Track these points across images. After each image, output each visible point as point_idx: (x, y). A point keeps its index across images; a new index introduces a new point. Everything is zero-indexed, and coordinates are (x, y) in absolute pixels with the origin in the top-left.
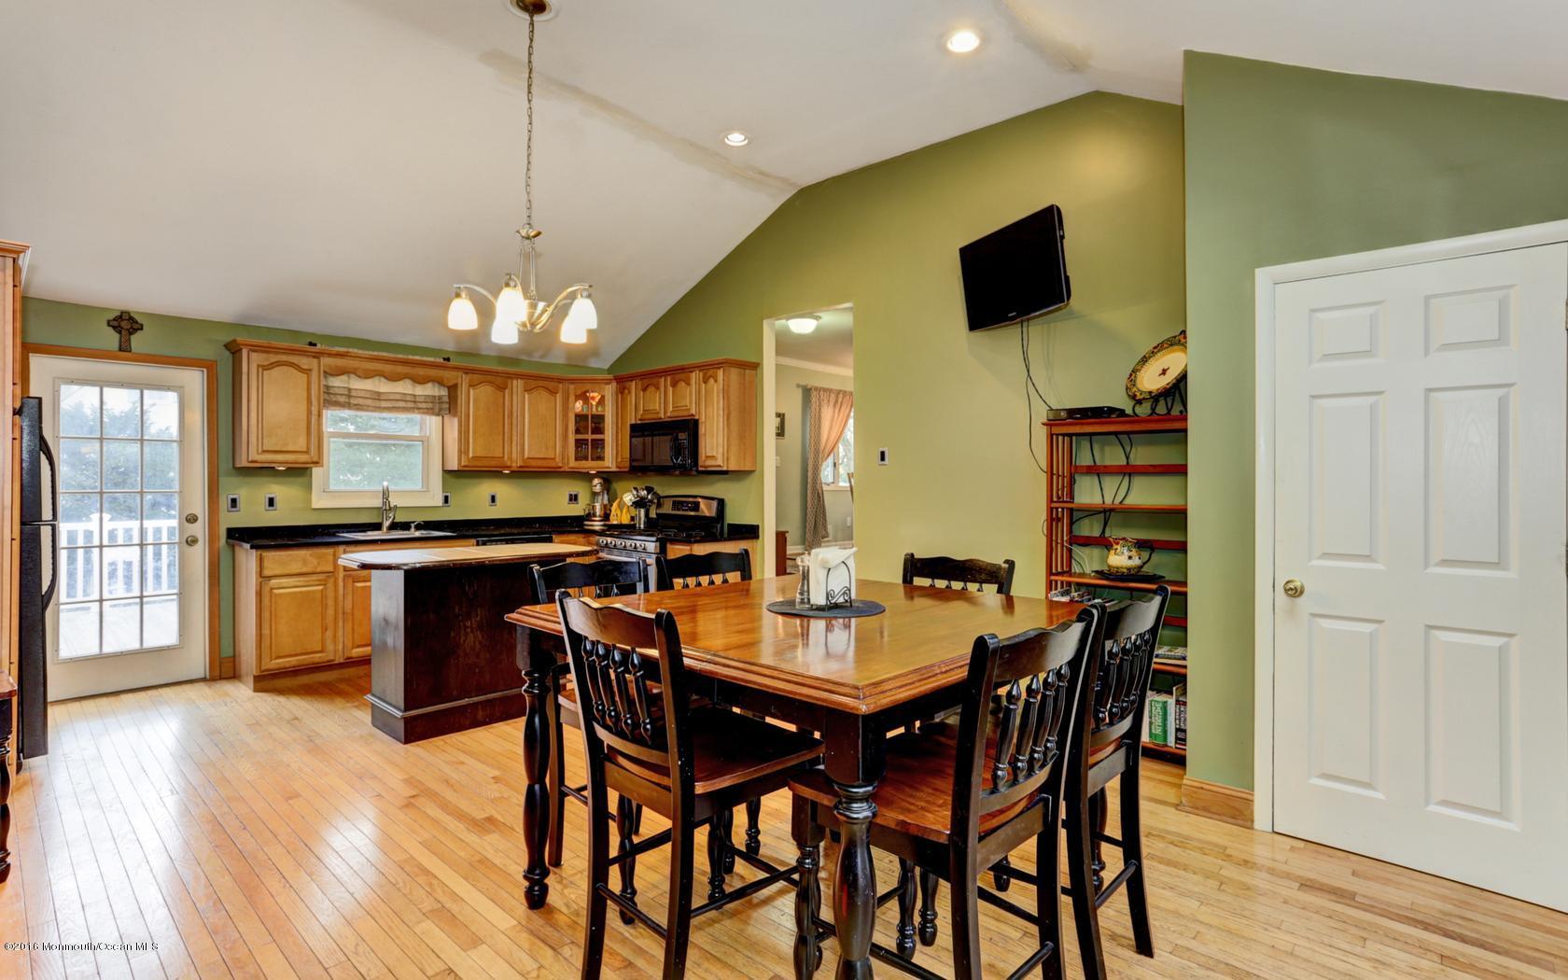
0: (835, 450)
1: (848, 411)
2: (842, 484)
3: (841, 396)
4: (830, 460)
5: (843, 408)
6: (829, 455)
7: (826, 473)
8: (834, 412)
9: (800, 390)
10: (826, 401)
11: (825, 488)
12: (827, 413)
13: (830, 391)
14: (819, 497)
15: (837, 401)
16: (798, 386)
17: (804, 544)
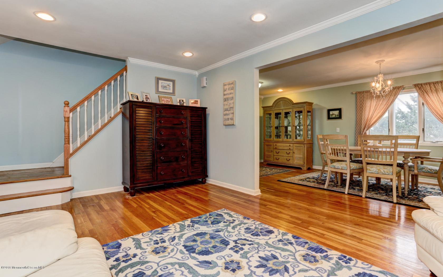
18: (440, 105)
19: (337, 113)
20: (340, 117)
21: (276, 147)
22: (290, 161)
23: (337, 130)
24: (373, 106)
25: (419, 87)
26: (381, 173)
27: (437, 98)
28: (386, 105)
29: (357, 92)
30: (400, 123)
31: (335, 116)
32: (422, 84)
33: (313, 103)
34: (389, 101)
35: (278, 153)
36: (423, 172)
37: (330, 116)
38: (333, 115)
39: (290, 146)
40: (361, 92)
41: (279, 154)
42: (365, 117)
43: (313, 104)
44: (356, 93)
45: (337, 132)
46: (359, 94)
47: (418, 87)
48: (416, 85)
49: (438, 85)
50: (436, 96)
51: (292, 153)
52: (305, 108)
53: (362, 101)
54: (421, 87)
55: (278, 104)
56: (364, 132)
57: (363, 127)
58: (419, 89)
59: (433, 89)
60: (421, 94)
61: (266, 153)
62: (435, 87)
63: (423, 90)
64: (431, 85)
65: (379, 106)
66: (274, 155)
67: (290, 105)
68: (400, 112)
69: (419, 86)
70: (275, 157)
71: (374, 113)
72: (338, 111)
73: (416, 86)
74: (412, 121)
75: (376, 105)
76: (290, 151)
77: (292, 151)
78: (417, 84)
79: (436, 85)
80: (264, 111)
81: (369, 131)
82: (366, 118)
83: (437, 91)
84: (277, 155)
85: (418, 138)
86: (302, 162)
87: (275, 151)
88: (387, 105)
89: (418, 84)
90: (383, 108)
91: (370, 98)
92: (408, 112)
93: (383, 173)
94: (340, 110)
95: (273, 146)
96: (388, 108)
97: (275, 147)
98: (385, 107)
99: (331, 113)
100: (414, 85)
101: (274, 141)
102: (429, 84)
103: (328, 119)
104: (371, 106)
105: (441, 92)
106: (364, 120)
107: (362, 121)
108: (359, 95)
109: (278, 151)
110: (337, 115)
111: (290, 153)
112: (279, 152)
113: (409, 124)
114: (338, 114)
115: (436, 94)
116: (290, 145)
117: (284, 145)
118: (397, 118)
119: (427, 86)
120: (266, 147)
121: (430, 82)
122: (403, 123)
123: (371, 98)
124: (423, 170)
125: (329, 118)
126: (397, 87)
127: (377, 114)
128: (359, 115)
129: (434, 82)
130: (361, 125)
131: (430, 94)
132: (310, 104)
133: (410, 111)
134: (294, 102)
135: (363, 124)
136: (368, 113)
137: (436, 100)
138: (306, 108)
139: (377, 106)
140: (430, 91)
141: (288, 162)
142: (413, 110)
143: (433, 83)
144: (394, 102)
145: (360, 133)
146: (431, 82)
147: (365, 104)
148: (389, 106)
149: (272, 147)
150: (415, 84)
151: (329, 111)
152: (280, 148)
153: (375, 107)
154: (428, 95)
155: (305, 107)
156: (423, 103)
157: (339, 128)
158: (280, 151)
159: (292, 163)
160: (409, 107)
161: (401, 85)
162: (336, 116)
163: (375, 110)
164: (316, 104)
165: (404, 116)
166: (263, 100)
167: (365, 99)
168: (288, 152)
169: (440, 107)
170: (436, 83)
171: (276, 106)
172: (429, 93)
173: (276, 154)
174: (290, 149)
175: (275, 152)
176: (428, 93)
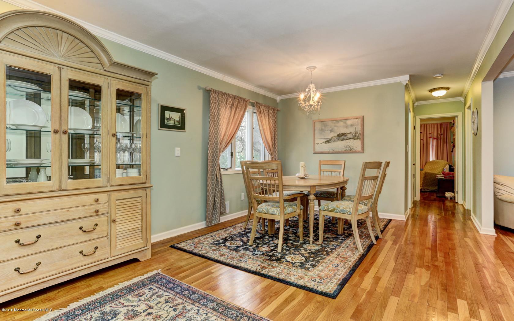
0: (232, 142)
1: (242, 112)
2: (237, 169)
3: (236, 100)
4: (228, 151)
5: (238, 110)
6: (226, 146)
7: (224, 159)
8: (231, 112)
9: (201, 91)
10: (224, 103)
11: (223, 172)
12: (225, 114)
13: (228, 95)
14: (219, 181)
15: (233, 104)
16: (199, 88)
17: (205, 220)
19: (176, 116)
20: (182, 126)
21: (22, 218)
22: (97, 252)
23: (176, 152)
28: (237, 119)
31: (173, 123)
37: (166, 121)
38: (170, 119)
39: (98, 204)
44: (211, 89)
45: (176, 155)
51: (106, 223)
53: (218, 106)
72: (179, 114)
76: (95, 220)
77: (104, 218)
82: (223, 135)
86: (141, 241)
90: (236, 123)
94: (182, 112)
99: (168, 114)
103: (161, 127)
108: (214, 95)
110: (177, 122)
111: (96, 225)
112: (40, 236)
114: (178, 119)
116: (97, 200)
117: (69, 205)
125: (163, 125)
127: (232, 131)
136: (224, 128)
141: (88, 261)
147: (222, 112)
151: (164, 109)
152: (46, 219)
155: (149, 86)
158: (41, 231)
159: (106, 256)
162: (175, 123)
168: (88, 223)
174: (96, 211)
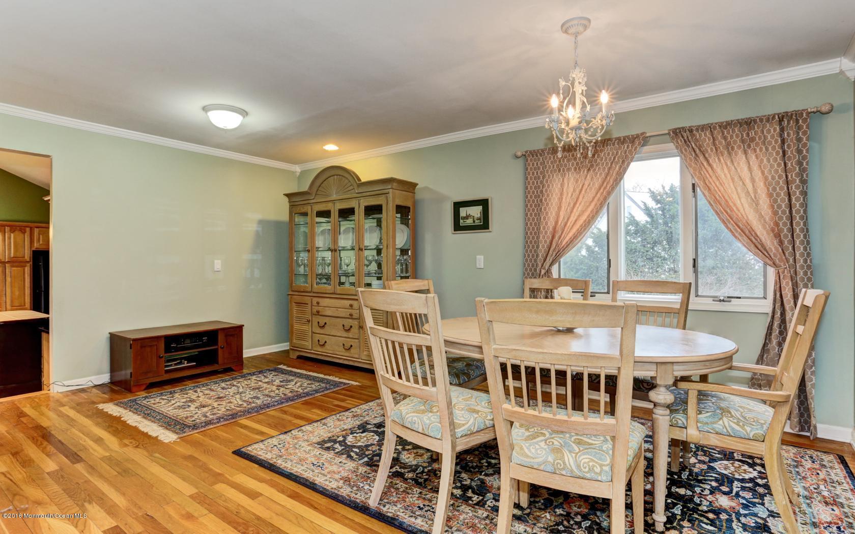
18: (739, 190)
19: (476, 211)
20: (484, 224)
21: (320, 309)
22: (352, 350)
23: (478, 262)
24: (568, 193)
25: (686, 138)
26: (564, 472)
27: (729, 171)
28: (600, 189)
29: (526, 152)
30: (633, 243)
31: (472, 222)
32: (692, 129)
33: (417, 184)
34: (608, 178)
35: (323, 326)
36: (717, 433)
37: (461, 221)
38: (467, 217)
39: (352, 309)
40: (538, 150)
41: (327, 330)
42: (546, 224)
43: (417, 187)
44: (524, 153)
45: (478, 266)
46: (533, 156)
47: (683, 137)
48: (678, 131)
49: (733, 131)
50: (727, 165)
51: (357, 327)
52: (390, 196)
53: (539, 178)
54: (690, 138)
55: (323, 185)
56: (544, 269)
57: (541, 253)
58: (685, 141)
59: (720, 143)
60: (690, 158)
61: (296, 326)
62: (725, 138)
63: (693, 145)
64: (716, 132)
65: (583, 192)
66: (313, 333)
67: (351, 188)
68: (633, 221)
69: (685, 135)
70: (317, 337)
71: (571, 212)
72: (480, 208)
73: (676, 133)
74: (654, 240)
75: (574, 190)
76: (351, 322)
77: (357, 323)
78: (679, 128)
79: (728, 133)
80: (290, 206)
81: (558, 263)
82: (551, 229)
83: (729, 147)
84: (322, 331)
85: (686, 290)
87: (316, 319)
88: (605, 188)
89: (683, 128)
90: (594, 198)
91: (559, 171)
92: (647, 222)
93: (572, 471)
94: (484, 203)
95: (312, 305)
96: (605, 199)
97: (315, 309)
98: (599, 195)
99: (463, 212)
100: (673, 132)
101: (314, 293)
102: (710, 127)
103: (455, 231)
104: (562, 194)
105: (740, 153)
106: (546, 233)
107: (540, 236)
108: (531, 160)
109: (322, 321)
110: (478, 219)
111: (351, 327)
112: (326, 323)
113: (649, 246)
114: (479, 215)
115: (727, 158)
116: (351, 306)
117: (338, 305)
118: (628, 233)
119: (705, 135)
120: (295, 308)
121: (712, 124)
122: (638, 242)
123: (564, 171)
124: (715, 426)
125: (458, 227)
126: (628, 137)
127: (579, 216)
128: (533, 219)
129: (723, 122)
130: (538, 247)
131: (713, 159)
132: (409, 187)
133: (649, 220)
134: (364, 179)
135: (543, 246)
136: (554, 214)
137: (729, 176)
138: (395, 198)
139: (577, 192)
140: (712, 150)
141: (347, 354)
142: (655, 219)
143: (720, 127)
144: (622, 181)
145: (535, 270)
146: (716, 123)
147: (548, 186)
148: (609, 193)
149: (310, 307)
150: (676, 129)
151: (458, 206)
152: (328, 313)
153: (572, 194)
154: (708, 162)
155: (388, 193)
156: (694, 185)
157: (482, 257)
158: (326, 320)
159: (357, 356)
160: (647, 211)
161: (639, 132)
162: (474, 222)
163: (572, 205)
164: (426, 188)
165: (640, 230)
166: (299, 176)
167: (548, 171)
168: (348, 322)
169: (737, 196)
170: (726, 126)
171: (318, 193)
172: (709, 154)
173: (318, 330)
174: (351, 315)
175: (315, 324)
176: (707, 155)
